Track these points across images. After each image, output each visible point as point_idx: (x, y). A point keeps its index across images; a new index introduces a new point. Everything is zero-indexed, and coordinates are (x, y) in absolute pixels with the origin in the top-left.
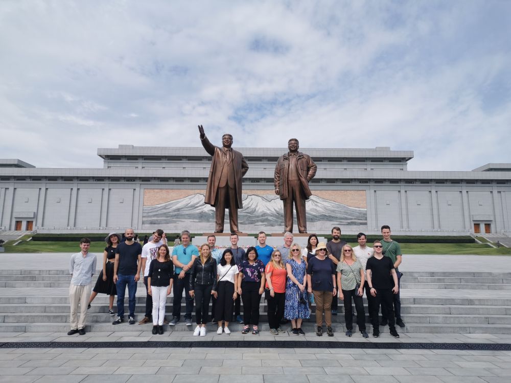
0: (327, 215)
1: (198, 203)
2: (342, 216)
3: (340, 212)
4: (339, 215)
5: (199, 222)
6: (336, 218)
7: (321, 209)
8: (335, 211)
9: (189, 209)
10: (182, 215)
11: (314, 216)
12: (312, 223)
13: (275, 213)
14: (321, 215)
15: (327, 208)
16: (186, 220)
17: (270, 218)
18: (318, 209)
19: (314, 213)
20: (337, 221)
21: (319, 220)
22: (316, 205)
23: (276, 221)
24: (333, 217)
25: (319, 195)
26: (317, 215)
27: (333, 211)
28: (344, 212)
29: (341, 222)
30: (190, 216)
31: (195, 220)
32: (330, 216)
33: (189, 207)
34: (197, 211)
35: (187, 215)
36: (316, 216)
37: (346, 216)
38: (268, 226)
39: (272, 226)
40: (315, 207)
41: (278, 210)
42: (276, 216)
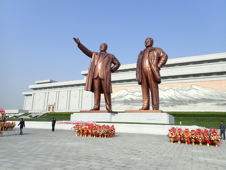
0: (207, 98)
1: (123, 94)
2: (219, 99)
3: (217, 96)
4: (216, 98)
5: (124, 105)
6: (214, 100)
7: (202, 95)
8: (213, 95)
9: (119, 98)
10: (115, 102)
11: (197, 99)
12: (195, 104)
13: (169, 98)
14: (202, 99)
15: (207, 93)
16: (117, 104)
17: (166, 102)
18: (199, 94)
19: (196, 98)
20: (215, 103)
21: (201, 102)
22: (198, 92)
23: (170, 104)
24: (211, 100)
25: (200, 85)
26: (199, 98)
27: (211, 96)
28: (221, 96)
29: (218, 103)
30: (119, 102)
31: (122, 104)
32: (209, 99)
33: (118, 97)
34: (123, 99)
35: (118, 101)
36: (198, 100)
37: (222, 99)
38: (165, 106)
39: (167, 107)
40: (197, 93)
41: (170, 96)
42: (169, 100)
